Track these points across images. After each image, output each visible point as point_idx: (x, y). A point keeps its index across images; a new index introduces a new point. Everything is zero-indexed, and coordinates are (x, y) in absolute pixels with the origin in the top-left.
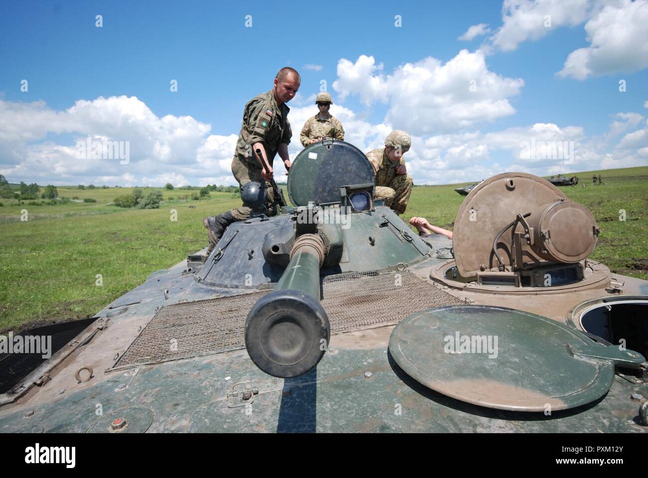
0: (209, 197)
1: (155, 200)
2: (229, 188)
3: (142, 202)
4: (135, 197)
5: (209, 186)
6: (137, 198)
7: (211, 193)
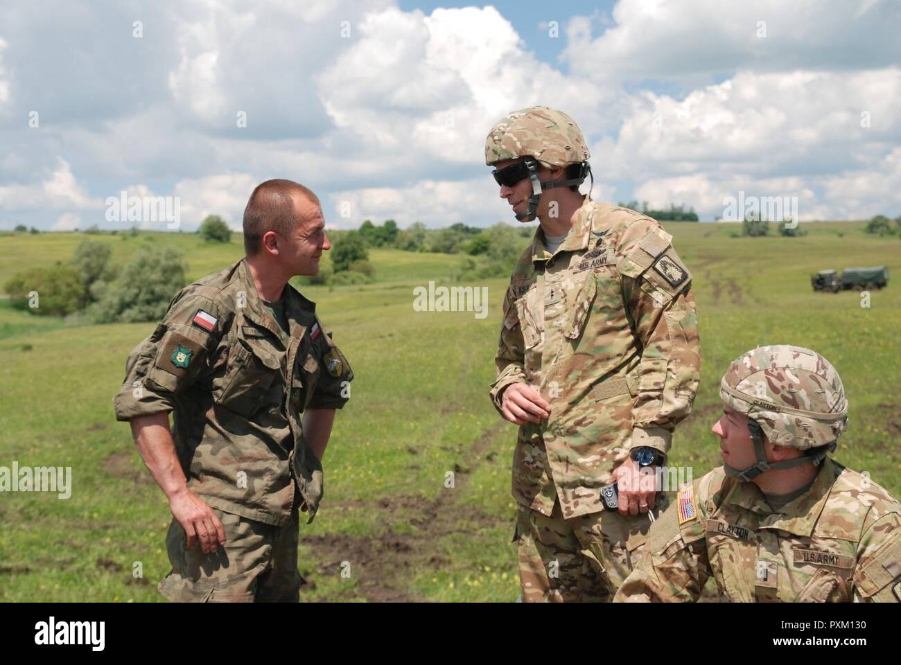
0: (368, 272)
1: (158, 289)
2: (446, 235)
3: (110, 293)
4: (84, 276)
5: (368, 225)
6: (92, 280)
7: (377, 256)
